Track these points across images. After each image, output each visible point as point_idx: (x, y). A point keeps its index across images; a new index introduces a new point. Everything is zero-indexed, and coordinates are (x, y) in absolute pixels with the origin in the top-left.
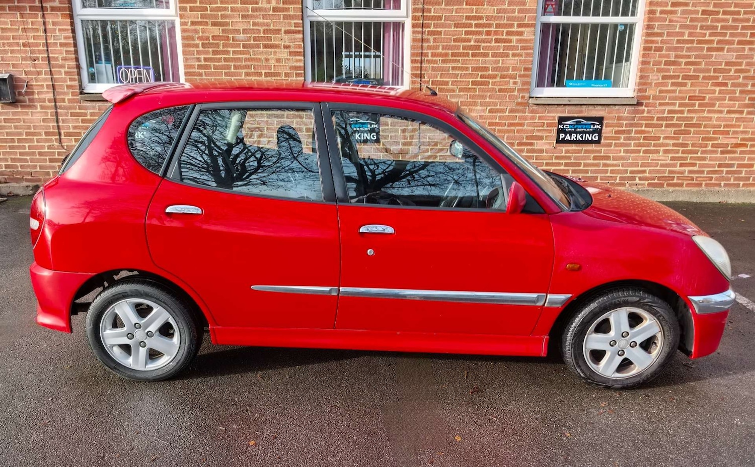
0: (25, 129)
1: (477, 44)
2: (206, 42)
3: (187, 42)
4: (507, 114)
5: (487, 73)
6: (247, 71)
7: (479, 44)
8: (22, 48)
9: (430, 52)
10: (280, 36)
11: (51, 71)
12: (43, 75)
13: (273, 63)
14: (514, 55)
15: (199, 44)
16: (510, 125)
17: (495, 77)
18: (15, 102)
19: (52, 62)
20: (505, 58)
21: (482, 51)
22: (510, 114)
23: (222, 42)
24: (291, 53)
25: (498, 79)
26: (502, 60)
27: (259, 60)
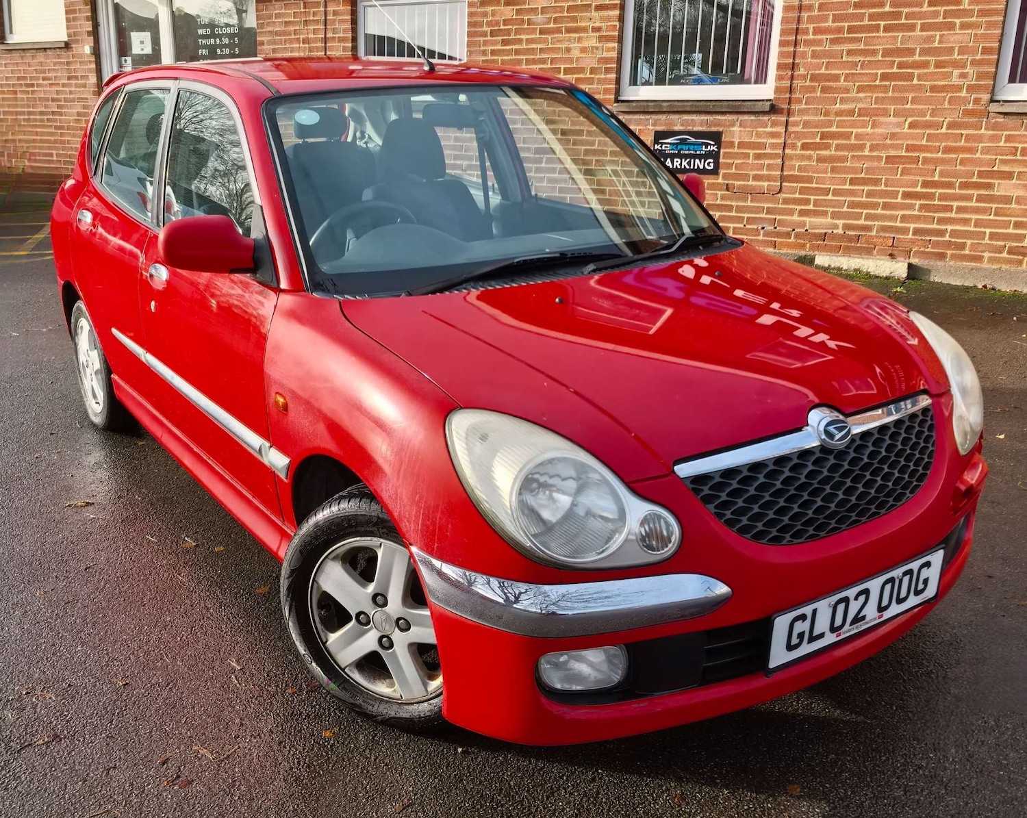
1: (895, 10)
2: (496, 28)
3: (473, 29)
4: (944, 130)
5: (910, 59)
7: (900, 10)
9: (811, 27)
10: (589, 14)
13: (576, 53)
14: (963, 26)
15: (487, 32)
16: (948, 150)
17: (925, 65)
20: (946, 33)
21: (903, 21)
22: (950, 131)
23: (514, 27)
24: (601, 38)
25: (932, 69)
26: (941, 36)
27: (560, 49)
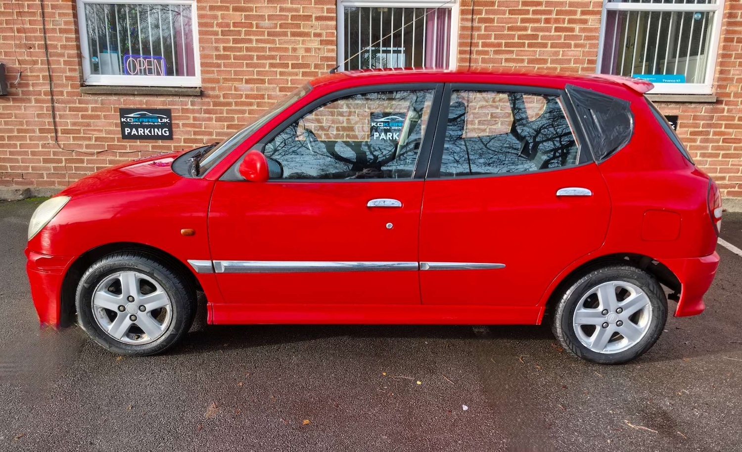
0: (16, 125)
1: (534, 33)
2: (226, 29)
3: (204, 29)
6: (272, 61)
7: (537, 33)
8: (16, 34)
9: (480, 41)
10: (310, 23)
11: (48, 60)
12: (40, 65)
13: (301, 53)
14: (576, 46)
15: (218, 32)
18: (6, 95)
19: (50, 51)
20: (566, 49)
21: (539, 41)
23: (244, 29)
24: (322, 42)
26: (563, 51)
27: (286, 49)
